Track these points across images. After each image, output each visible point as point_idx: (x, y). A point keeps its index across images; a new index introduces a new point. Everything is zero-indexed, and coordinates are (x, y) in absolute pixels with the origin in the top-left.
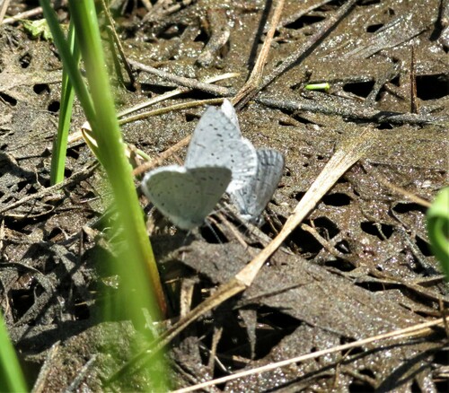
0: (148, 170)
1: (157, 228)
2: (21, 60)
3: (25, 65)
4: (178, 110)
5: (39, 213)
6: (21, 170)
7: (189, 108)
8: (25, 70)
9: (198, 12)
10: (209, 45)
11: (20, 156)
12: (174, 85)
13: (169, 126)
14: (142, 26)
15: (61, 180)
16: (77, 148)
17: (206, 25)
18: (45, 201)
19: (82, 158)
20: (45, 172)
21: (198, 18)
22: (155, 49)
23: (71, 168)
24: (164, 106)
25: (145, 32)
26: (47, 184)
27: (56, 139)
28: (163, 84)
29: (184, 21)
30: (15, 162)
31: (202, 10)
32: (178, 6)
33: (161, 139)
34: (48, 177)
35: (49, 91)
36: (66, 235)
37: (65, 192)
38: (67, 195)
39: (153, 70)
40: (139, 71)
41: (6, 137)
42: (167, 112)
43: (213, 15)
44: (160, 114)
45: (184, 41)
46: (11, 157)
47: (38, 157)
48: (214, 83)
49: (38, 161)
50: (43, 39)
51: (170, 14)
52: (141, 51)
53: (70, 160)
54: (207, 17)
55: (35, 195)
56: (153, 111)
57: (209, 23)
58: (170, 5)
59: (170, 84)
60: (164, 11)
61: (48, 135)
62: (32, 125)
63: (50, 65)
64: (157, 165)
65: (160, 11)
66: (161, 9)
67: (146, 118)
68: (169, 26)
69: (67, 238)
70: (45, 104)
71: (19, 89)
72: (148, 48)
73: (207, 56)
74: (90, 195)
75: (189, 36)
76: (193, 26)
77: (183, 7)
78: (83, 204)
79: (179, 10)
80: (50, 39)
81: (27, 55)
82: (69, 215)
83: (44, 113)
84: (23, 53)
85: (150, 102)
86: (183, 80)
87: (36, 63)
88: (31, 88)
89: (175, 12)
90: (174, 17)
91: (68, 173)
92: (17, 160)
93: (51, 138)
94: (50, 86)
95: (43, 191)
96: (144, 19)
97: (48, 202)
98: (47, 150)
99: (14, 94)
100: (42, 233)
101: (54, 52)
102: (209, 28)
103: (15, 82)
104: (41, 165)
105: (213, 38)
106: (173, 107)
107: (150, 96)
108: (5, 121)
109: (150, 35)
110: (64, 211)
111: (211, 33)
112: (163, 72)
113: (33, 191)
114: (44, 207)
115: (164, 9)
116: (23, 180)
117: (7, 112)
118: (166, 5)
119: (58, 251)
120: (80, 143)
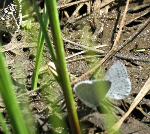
0: (76, 83)
1: (79, 107)
2: (17, 38)
3: (19, 40)
4: (83, 60)
5: (26, 101)
6: (18, 83)
7: (88, 59)
8: (19, 42)
9: (90, 19)
10: (95, 33)
11: (18, 78)
12: (81, 49)
13: (80, 66)
14: (66, 25)
15: (36, 88)
16: (42, 74)
17: (93, 25)
18: (29, 96)
19: (44, 79)
20: (29, 84)
21: (90, 22)
22: (72, 35)
23: (39, 83)
24: (78, 58)
25: (67, 27)
26: (30, 89)
27: (34, 71)
28: (77, 49)
29: (84, 23)
30: (16, 80)
31: (91, 18)
32: (81, 17)
33: (77, 72)
34: (30, 86)
35: (29, 51)
36: (39, 110)
37: (37, 93)
38: (38, 94)
39: (73, 43)
40: (67, 43)
41: (12, 70)
42: (79, 60)
43: (96, 20)
44: (76, 61)
45: (84, 31)
46: (14, 78)
47: (26, 78)
48: (98, 49)
49: (26, 80)
50: (26, 29)
51: (78, 20)
52: (66, 35)
53: (39, 80)
54: (93, 21)
55: (25, 94)
56: (73, 60)
57: (94, 24)
58: (77, 16)
59: (80, 49)
60: (75, 19)
61: (29, 69)
62: (23, 65)
63: (29, 40)
64: (79, 81)
65: (74, 19)
66: (74, 18)
67: (70, 63)
68: (77, 25)
69: (39, 112)
70: (28, 56)
71: (17, 50)
72: (69, 34)
73: (95, 37)
74: (48, 94)
75: (86, 29)
76: (88, 25)
77: (83, 17)
78: (45, 98)
79: (82, 18)
80: (29, 29)
81: (20, 35)
82: (39, 102)
83: (27, 60)
84: (18, 35)
85: (71, 56)
86: (85, 47)
87: (23, 39)
88: (22, 50)
89: (80, 19)
90: (79, 21)
91: (38, 85)
92: (17, 79)
93: (31, 71)
94: (30, 49)
95: (29, 92)
96: (67, 22)
97: (30, 97)
98: (29, 75)
99: (14, 52)
100: (28, 110)
101: (31, 35)
102: (95, 26)
103: (15, 46)
104: (27, 81)
105: (97, 30)
106: (82, 58)
107: (71, 54)
108: (11, 63)
109: (69, 28)
110: (37, 101)
111: (96, 28)
112: (77, 44)
113: (24, 92)
114: (29, 99)
115: (75, 18)
116: (19, 88)
117: (12, 59)
118: (76, 16)
119: (36, 117)
120: (43, 72)
